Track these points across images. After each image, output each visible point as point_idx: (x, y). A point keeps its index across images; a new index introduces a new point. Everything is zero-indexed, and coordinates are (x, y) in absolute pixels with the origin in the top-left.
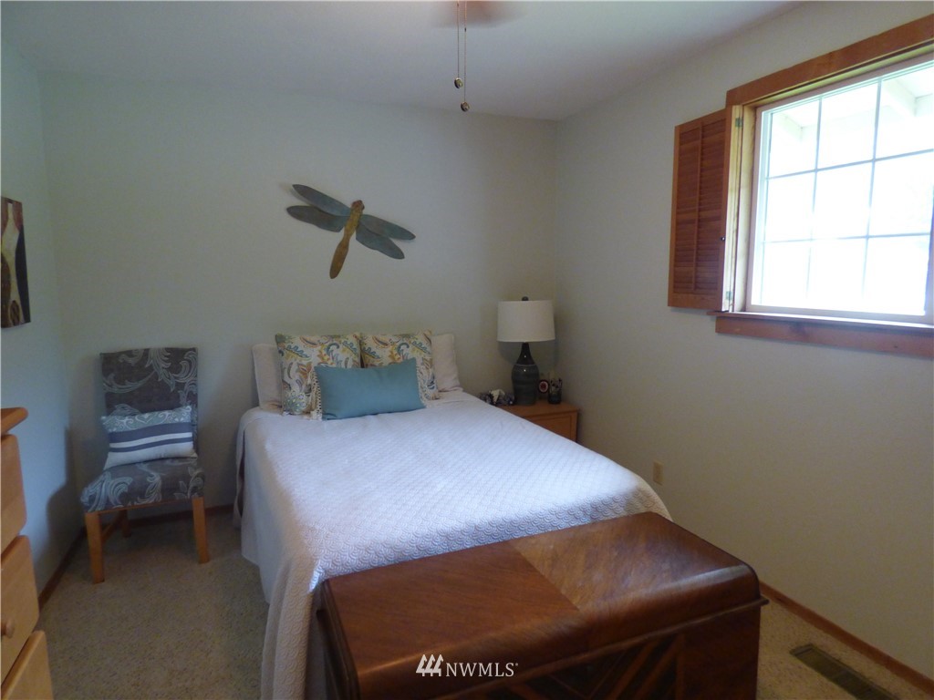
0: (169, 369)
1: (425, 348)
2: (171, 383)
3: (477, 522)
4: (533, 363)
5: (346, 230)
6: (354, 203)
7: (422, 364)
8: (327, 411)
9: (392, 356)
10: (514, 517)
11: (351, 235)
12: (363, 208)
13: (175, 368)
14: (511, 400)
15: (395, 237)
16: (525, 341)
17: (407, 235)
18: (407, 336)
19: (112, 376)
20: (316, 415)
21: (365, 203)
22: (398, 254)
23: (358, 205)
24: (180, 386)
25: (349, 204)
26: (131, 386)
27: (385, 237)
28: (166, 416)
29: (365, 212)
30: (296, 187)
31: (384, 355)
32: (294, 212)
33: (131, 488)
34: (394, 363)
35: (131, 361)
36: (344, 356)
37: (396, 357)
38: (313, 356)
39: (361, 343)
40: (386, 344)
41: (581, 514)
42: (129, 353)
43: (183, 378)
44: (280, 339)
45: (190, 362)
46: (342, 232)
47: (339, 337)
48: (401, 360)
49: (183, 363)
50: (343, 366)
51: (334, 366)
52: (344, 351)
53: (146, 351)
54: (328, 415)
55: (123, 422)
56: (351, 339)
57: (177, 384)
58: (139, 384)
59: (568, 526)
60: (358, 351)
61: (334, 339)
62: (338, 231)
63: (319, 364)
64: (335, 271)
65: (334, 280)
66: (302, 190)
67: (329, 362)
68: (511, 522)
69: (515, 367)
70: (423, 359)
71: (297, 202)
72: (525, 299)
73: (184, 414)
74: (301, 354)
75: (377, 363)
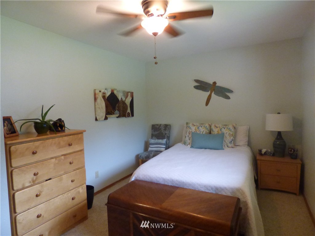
0: (164, 129)
1: (231, 130)
2: (164, 133)
3: (173, 179)
4: (283, 139)
5: (211, 91)
6: (213, 83)
7: (228, 135)
8: (192, 146)
9: (218, 131)
10: (184, 181)
11: (212, 92)
12: (216, 84)
13: (165, 130)
14: (271, 154)
15: (227, 92)
16: (279, 130)
17: (231, 91)
18: (226, 125)
19: (153, 130)
20: (189, 146)
21: (217, 82)
22: (228, 98)
23: (215, 83)
24: (166, 134)
25: (212, 83)
26: (156, 133)
27: (224, 92)
28: (160, 141)
29: (217, 85)
30: (195, 80)
31: (215, 131)
32: (196, 87)
33: (147, 156)
34: (218, 134)
35: (157, 127)
36: (203, 130)
37: (219, 132)
38: (193, 129)
39: (210, 126)
40: (217, 127)
41: (210, 189)
42: (157, 125)
43: (167, 132)
44: (187, 123)
45: (168, 128)
46: (210, 92)
47: (203, 124)
48: (221, 133)
49: (167, 128)
50: (202, 133)
51: (199, 133)
52: (203, 128)
53: (161, 124)
54: (192, 147)
55: (152, 141)
56: (207, 125)
57: (165, 133)
58: (158, 132)
59: (204, 191)
60: (209, 129)
61: (202, 124)
62: (208, 91)
63: (194, 132)
64: (207, 104)
65: (207, 107)
66: (197, 81)
67: (197, 131)
68: (183, 182)
69: (275, 141)
70: (229, 133)
71: (197, 84)
72: (279, 113)
73: (164, 141)
74: (190, 128)
75: (213, 133)
